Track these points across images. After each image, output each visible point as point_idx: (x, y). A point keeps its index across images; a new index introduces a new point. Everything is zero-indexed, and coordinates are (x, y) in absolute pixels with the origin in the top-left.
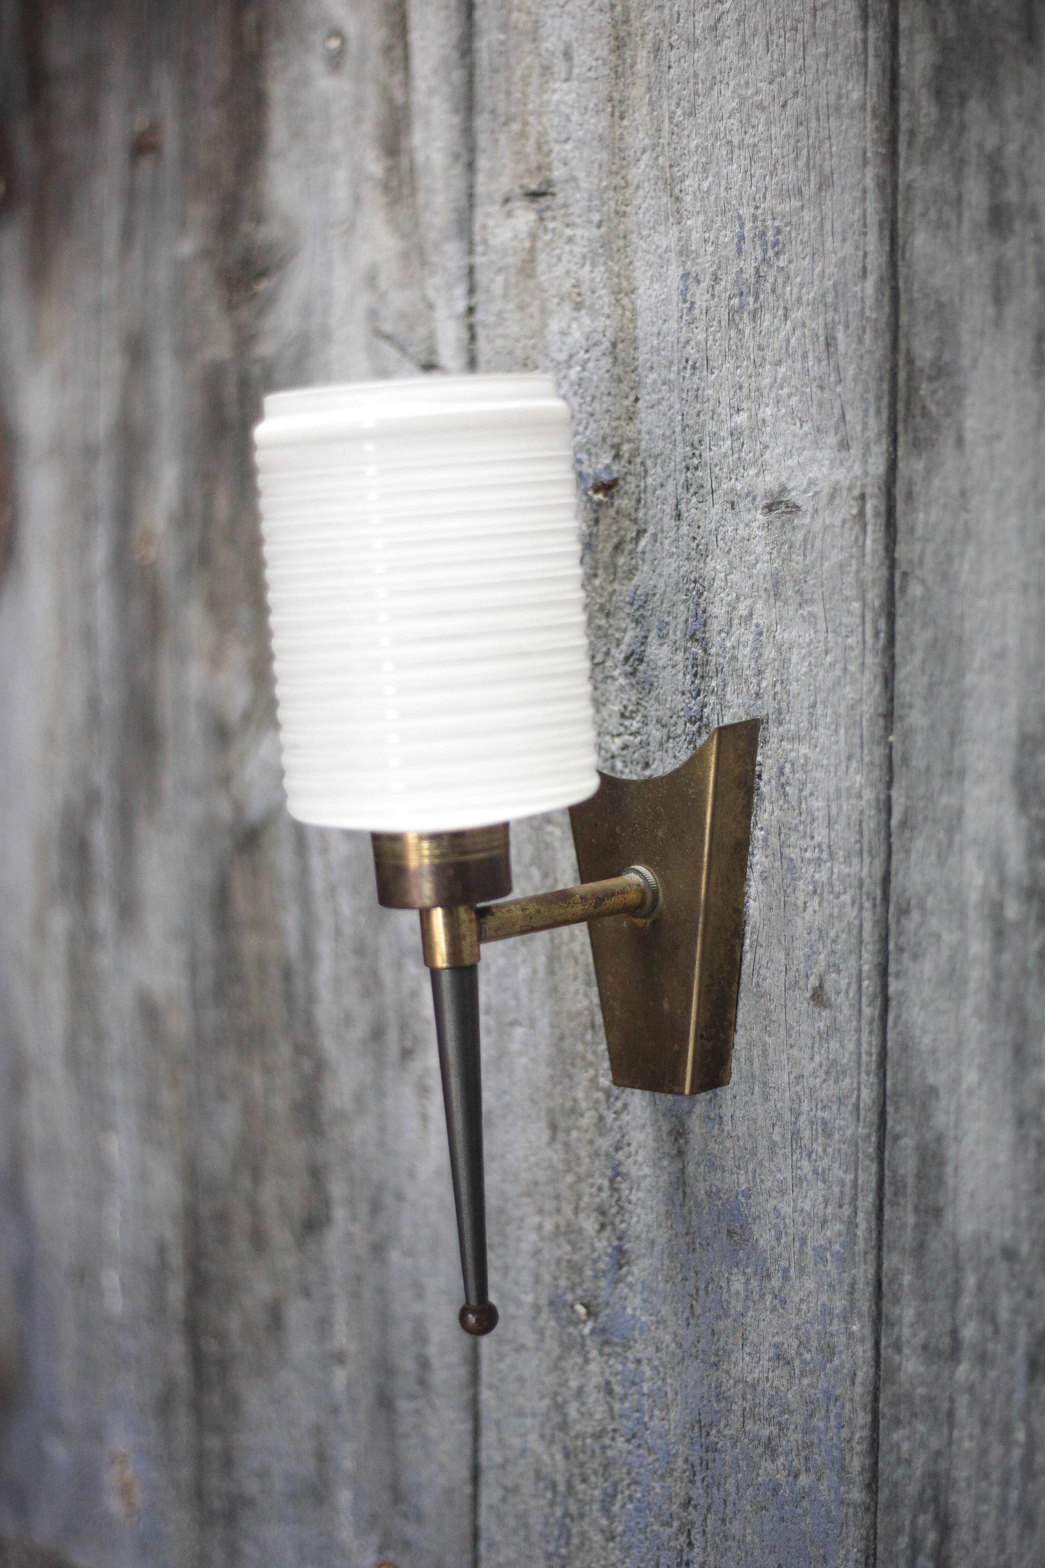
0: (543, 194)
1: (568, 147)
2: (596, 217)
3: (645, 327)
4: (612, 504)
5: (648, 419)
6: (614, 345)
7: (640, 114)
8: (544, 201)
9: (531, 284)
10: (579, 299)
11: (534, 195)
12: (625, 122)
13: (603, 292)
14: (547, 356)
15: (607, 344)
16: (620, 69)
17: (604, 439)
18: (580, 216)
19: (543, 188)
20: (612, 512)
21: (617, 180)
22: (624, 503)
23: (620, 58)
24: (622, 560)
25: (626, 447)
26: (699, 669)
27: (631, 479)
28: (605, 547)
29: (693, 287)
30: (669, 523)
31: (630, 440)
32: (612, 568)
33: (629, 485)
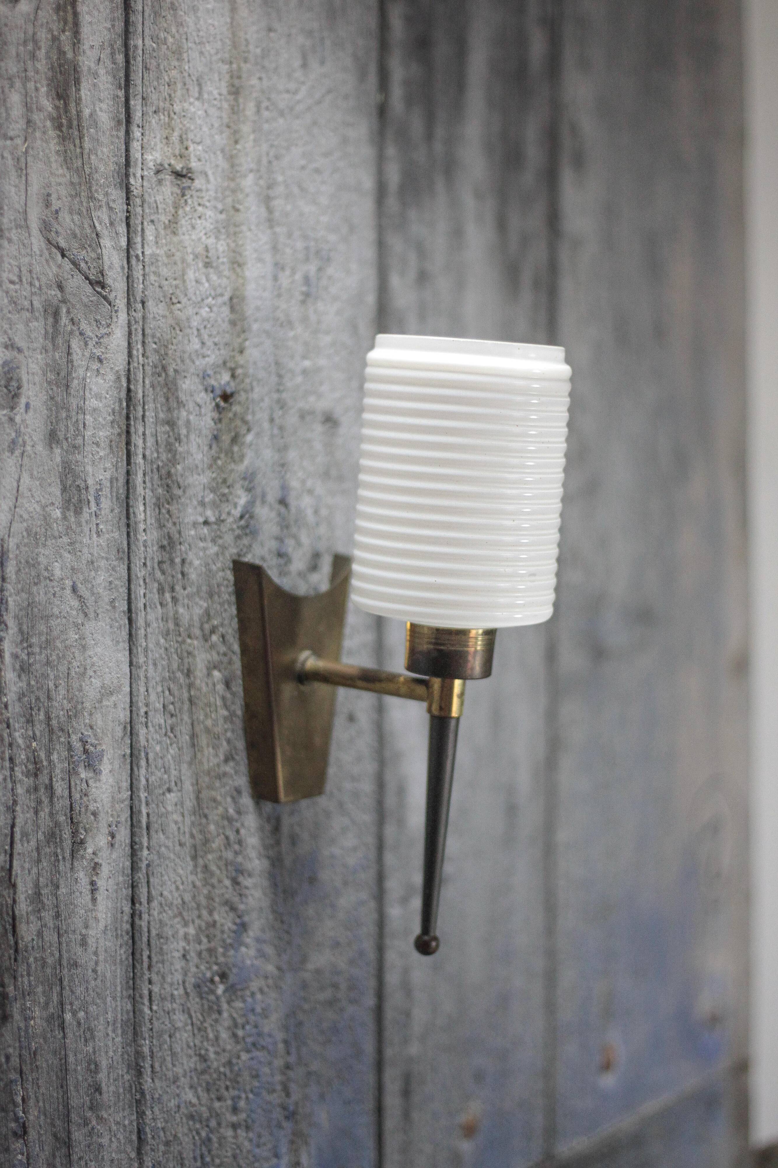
0: (184, 176)
1: (200, 148)
2: (220, 206)
3: (251, 290)
4: (230, 410)
5: (253, 353)
6: (231, 299)
7: (248, 143)
8: (186, 182)
9: (175, 239)
10: (207, 260)
11: (178, 175)
12: (238, 147)
13: (225, 260)
14: (186, 295)
15: (226, 298)
16: (236, 108)
17: (225, 363)
18: (209, 201)
19: (185, 172)
20: (230, 415)
21: (232, 185)
22: (236, 408)
23: (236, 100)
24: (236, 449)
25: (239, 371)
26: (284, 525)
27: (242, 393)
28: (226, 438)
29: (281, 275)
30: (266, 425)
31: (242, 367)
32: (229, 453)
33: (242, 397)
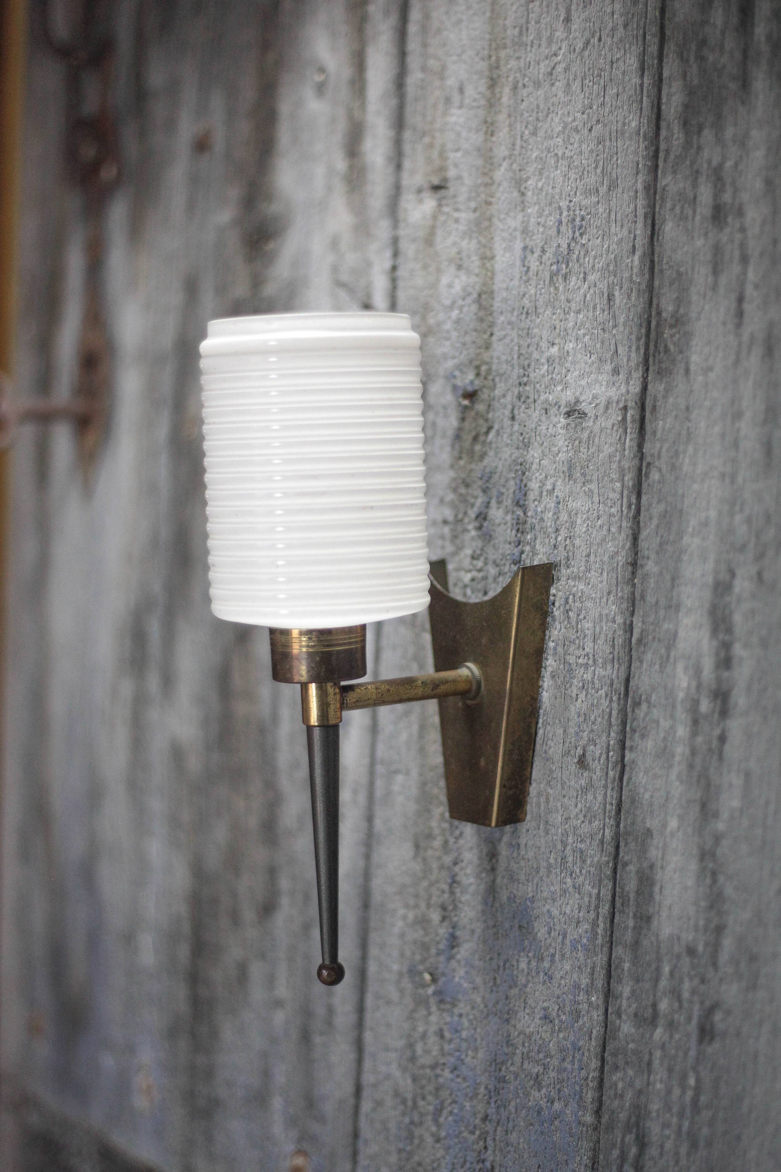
0: (441, 188)
1: (459, 155)
2: (473, 205)
3: (499, 283)
4: (473, 408)
5: (498, 349)
6: (480, 296)
7: (503, 134)
8: (442, 192)
9: (432, 251)
10: (460, 263)
11: (436, 188)
12: (494, 139)
13: (475, 258)
14: (439, 302)
15: (475, 295)
16: (492, 101)
17: (471, 362)
18: (463, 204)
19: (442, 183)
20: (473, 413)
21: (487, 180)
22: (480, 407)
23: (493, 93)
24: (478, 448)
25: (484, 368)
26: (520, 527)
27: (485, 391)
28: (468, 438)
29: (529, 256)
30: (507, 422)
31: (486, 363)
32: (471, 453)
33: (484, 395)
